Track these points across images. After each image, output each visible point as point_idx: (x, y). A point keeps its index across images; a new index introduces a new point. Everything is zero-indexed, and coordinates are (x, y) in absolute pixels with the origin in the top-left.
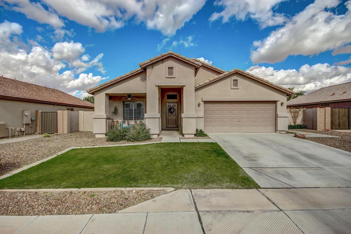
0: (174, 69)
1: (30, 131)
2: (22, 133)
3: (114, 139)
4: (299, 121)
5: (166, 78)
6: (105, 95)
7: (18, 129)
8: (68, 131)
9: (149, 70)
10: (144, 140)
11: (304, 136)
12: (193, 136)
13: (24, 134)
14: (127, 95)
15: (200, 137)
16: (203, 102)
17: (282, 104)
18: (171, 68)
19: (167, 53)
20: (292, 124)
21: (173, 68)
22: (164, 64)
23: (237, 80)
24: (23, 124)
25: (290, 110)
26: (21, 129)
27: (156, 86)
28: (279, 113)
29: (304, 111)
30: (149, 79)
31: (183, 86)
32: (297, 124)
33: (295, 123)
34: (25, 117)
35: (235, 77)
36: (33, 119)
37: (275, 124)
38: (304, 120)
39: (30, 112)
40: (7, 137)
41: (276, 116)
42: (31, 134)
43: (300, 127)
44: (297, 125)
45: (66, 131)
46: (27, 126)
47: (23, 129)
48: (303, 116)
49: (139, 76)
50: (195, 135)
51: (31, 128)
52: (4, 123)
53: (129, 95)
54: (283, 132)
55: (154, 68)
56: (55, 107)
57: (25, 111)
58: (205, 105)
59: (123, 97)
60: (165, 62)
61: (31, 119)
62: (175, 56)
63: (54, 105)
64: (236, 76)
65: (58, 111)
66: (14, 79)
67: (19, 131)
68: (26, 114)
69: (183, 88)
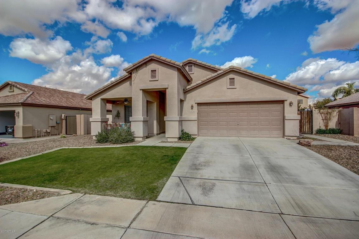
0: (157, 71)
1: (56, 132)
2: (48, 134)
3: (100, 141)
4: (333, 124)
5: (150, 81)
6: (100, 100)
7: (44, 131)
8: (84, 133)
9: (134, 74)
10: (123, 143)
11: (309, 143)
12: (176, 140)
13: (50, 135)
14: (123, 100)
15: (185, 141)
16: (197, 104)
17: (291, 104)
18: (154, 71)
19: (148, 56)
20: (323, 128)
21: (155, 71)
22: (148, 67)
23: (234, 79)
24: (49, 126)
25: (320, 111)
26: (47, 131)
27: (141, 90)
28: (287, 116)
29: (340, 112)
30: (134, 83)
31: (166, 89)
32: (329, 127)
33: (326, 126)
34: (50, 121)
35: (231, 76)
36: (58, 122)
37: (282, 128)
38: (339, 123)
39: (55, 116)
40: (34, 137)
41: (284, 119)
42: (56, 135)
43: (332, 132)
44: (330, 129)
45: (83, 133)
46: (53, 128)
47: (48, 131)
48: (338, 118)
49: (128, 81)
50: (180, 138)
51: (56, 130)
52: (31, 125)
53: (126, 99)
54: (291, 138)
55: (138, 72)
56: (80, 111)
57: (50, 116)
58: (199, 107)
59: (118, 101)
60: (148, 65)
61: (57, 122)
62: (156, 59)
63: (79, 110)
64: (233, 74)
65: (77, 115)
66: (55, 89)
67: (45, 132)
68: (51, 118)
69: (166, 91)
